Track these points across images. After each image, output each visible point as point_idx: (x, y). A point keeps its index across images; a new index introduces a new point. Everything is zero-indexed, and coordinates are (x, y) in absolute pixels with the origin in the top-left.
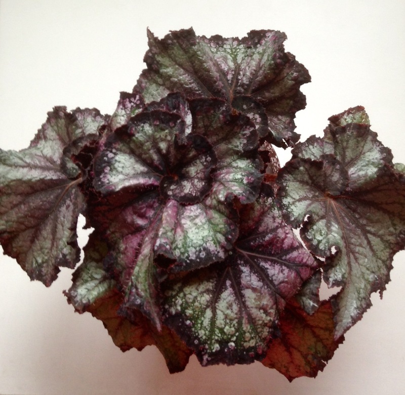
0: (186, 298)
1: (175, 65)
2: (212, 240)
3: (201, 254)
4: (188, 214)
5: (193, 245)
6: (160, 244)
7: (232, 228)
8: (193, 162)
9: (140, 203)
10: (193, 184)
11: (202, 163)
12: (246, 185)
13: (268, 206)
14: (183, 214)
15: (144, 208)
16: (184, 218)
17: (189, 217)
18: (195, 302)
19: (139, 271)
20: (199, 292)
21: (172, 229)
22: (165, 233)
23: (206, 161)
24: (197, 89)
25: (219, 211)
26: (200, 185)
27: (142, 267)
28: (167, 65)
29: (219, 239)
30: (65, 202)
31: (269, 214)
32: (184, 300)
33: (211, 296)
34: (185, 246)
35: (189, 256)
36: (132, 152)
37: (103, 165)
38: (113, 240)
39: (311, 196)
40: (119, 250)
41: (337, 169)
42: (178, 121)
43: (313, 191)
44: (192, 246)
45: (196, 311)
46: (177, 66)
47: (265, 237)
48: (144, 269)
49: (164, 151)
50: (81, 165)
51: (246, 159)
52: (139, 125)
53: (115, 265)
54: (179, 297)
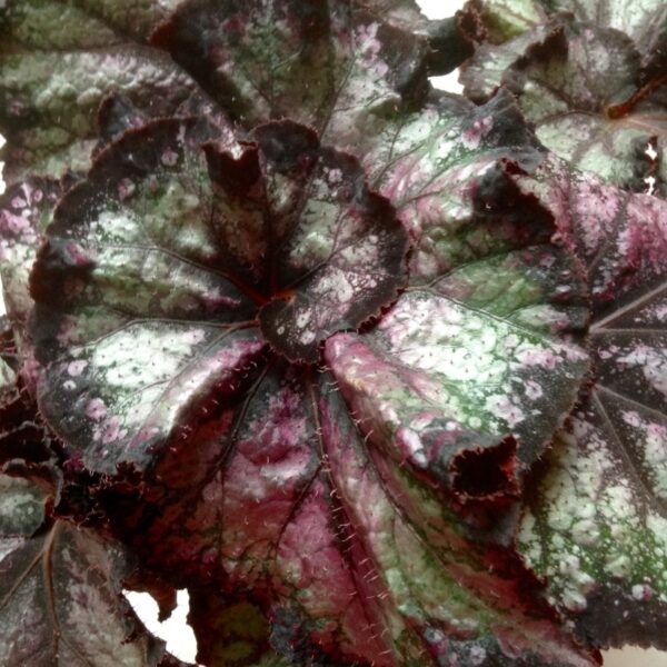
0: (579, 539)
1: (60, 58)
2: (522, 341)
3: (528, 392)
4: (403, 335)
5: (489, 390)
6: (424, 440)
7: (549, 265)
8: (303, 217)
9: (252, 425)
10: (346, 268)
11: (326, 199)
12: (484, 147)
13: (562, 173)
14: (390, 345)
15: (270, 432)
16: (401, 351)
17: (413, 337)
18: (608, 528)
19: (405, 578)
20: (593, 495)
21: (407, 390)
22: (402, 409)
23: (332, 186)
24: (159, 73)
25: (478, 256)
26: (368, 250)
27: (407, 559)
28: (42, 75)
29: (535, 323)
30: (68, 595)
31: (579, 192)
32: (576, 548)
33: (625, 482)
34: (470, 407)
35: (506, 422)
36: (129, 316)
37: (77, 405)
38: (256, 576)
39: (587, 136)
40: (292, 585)
41: (591, 42)
42: (181, 137)
43: (582, 123)
44: (487, 394)
45: (631, 549)
46: (68, 58)
47: (615, 249)
48: (416, 561)
49: (208, 249)
50: (21, 461)
51: (416, 115)
52: (85, 233)
53: (311, 629)
54: (555, 551)
